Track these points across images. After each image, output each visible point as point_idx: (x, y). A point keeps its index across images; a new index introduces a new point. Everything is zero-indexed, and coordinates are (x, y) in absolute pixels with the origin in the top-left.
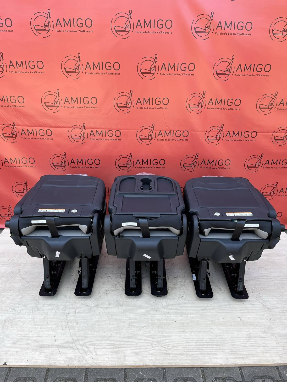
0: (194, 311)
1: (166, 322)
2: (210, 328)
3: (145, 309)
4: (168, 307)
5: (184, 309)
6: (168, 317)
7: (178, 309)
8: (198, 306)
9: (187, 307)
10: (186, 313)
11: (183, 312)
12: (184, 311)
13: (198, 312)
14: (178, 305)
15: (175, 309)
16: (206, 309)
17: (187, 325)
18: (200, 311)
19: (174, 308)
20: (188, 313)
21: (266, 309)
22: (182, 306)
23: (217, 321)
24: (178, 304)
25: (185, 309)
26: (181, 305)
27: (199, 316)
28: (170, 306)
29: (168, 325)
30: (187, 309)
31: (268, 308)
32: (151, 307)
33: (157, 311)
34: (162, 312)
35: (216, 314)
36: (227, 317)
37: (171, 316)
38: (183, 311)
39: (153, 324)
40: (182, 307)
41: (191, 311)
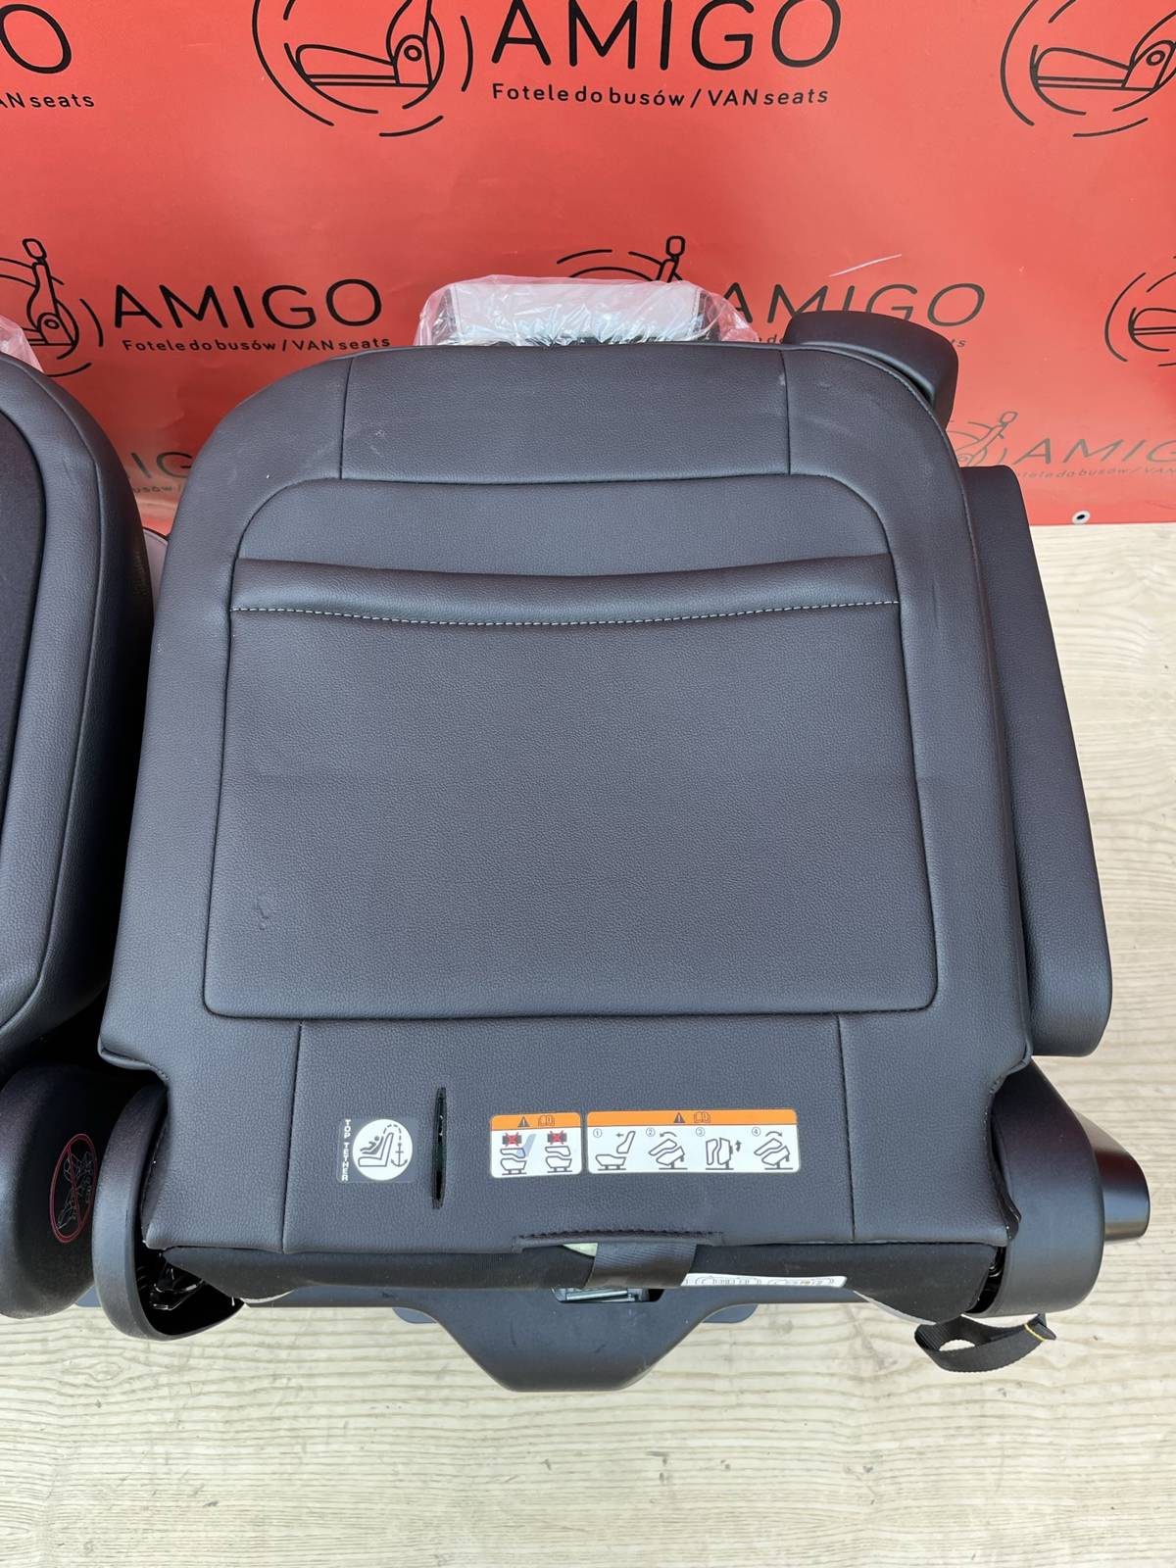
0: (357, 1409)
1: (146, 1508)
2: (436, 1556)
3: (23, 1395)
4: (182, 1369)
5: (294, 1383)
6: (167, 1457)
7: (250, 1386)
8: (400, 1351)
9: (322, 1367)
10: (302, 1423)
11: (279, 1419)
12: (291, 1410)
13: (383, 1415)
14: (261, 1345)
15: (231, 1387)
16: (448, 1380)
17: (284, 1532)
18: (404, 1401)
19: (223, 1380)
20: (313, 1423)
21: (867, 1369)
22: (283, 1354)
23: (496, 1489)
24: (258, 1339)
25: (301, 1388)
26: (279, 1347)
27: (381, 1455)
28: (203, 1362)
29: (157, 1535)
30: (313, 1389)
31: (881, 1364)
32: (65, 1372)
33: (99, 1405)
34: (136, 1418)
35: (504, 1423)
36: (579, 1454)
37: (187, 1455)
38: (280, 1404)
39: (57, 1526)
40: (281, 1368)
41: (337, 1403)
